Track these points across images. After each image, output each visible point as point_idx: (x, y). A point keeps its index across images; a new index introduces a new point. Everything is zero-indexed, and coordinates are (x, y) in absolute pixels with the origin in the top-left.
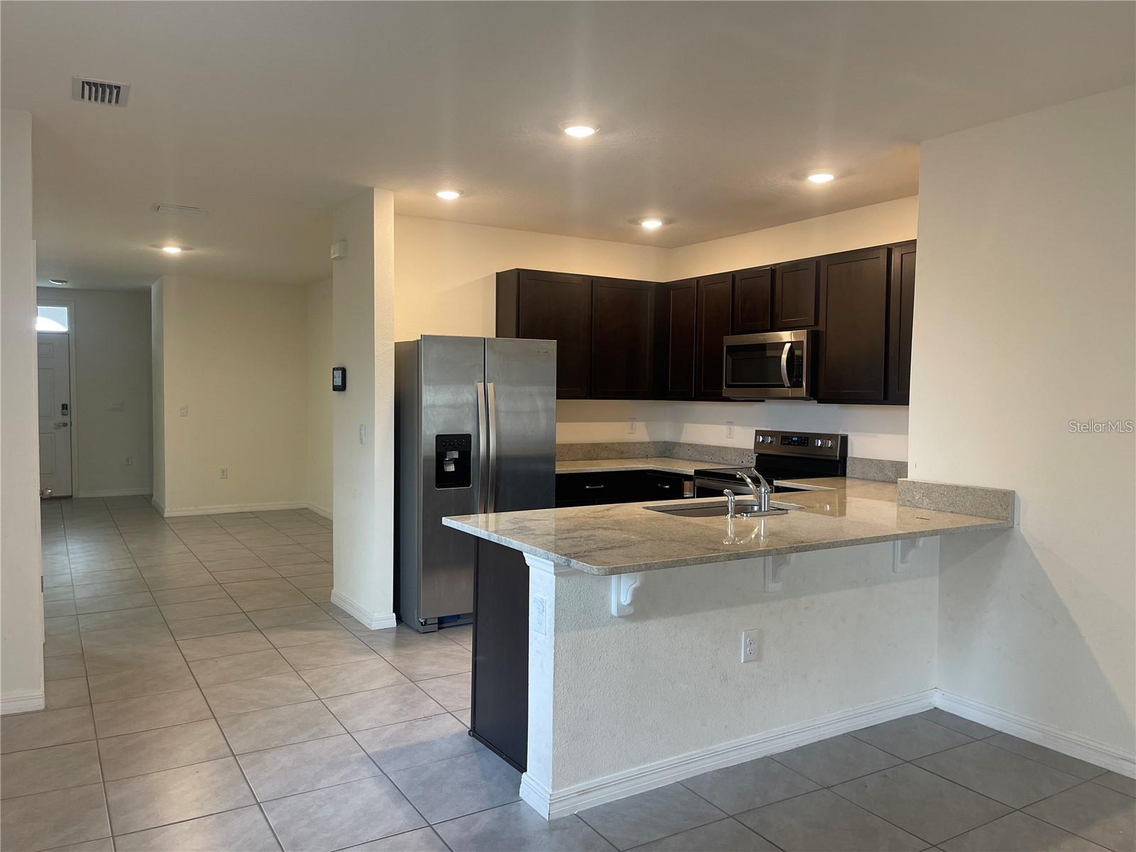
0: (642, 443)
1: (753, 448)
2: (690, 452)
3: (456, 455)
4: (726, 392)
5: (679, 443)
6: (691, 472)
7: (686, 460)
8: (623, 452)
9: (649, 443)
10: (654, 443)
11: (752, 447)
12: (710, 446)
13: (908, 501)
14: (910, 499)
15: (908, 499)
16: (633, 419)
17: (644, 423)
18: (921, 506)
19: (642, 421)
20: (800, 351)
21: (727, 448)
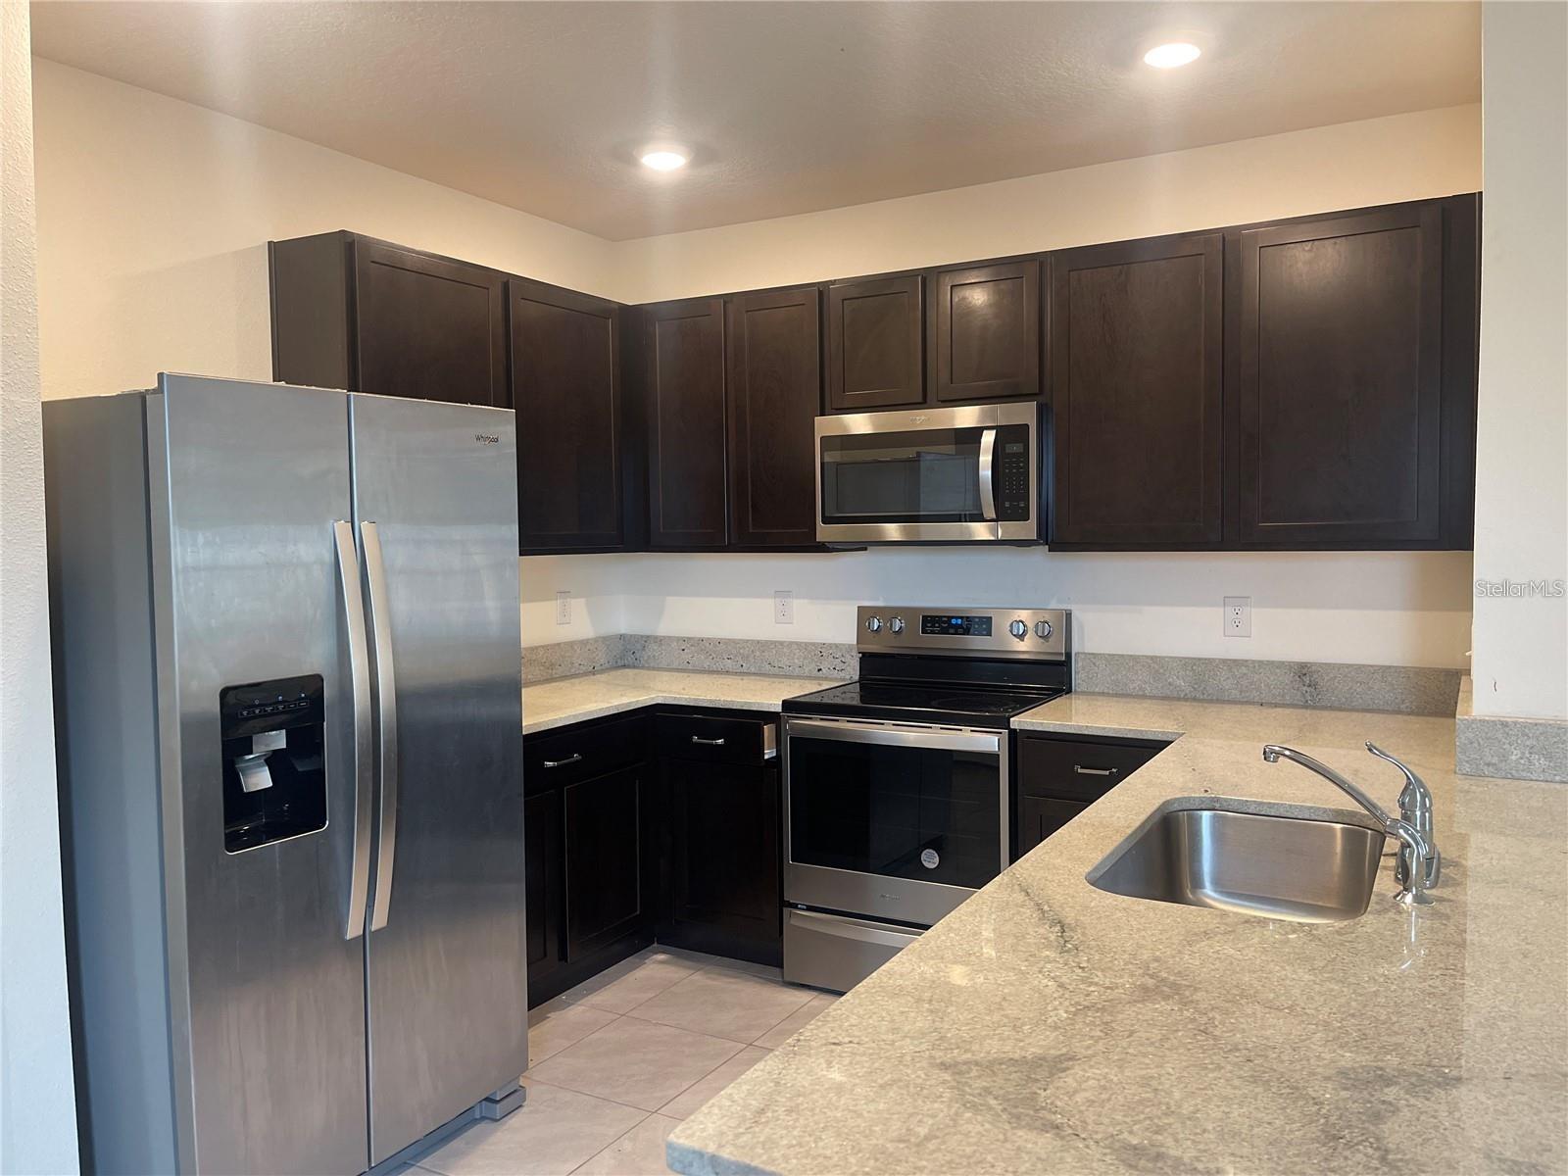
0: (584, 643)
1: (855, 643)
2: (686, 656)
3: (279, 740)
4: (824, 532)
5: (656, 637)
6: (776, 705)
7: (678, 670)
8: (552, 666)
9: (596, 640)
10: (605, 639)
11: (852, 639)
12: (734, 642)
13: (1488, 765)
14: (1495, 760)
15: (1489, 759)
16: (564, 593)
17: (583, 600)
18: (1524, 774)
19: (581, 597)
20: (1021, 445)
21: (781, 643)
